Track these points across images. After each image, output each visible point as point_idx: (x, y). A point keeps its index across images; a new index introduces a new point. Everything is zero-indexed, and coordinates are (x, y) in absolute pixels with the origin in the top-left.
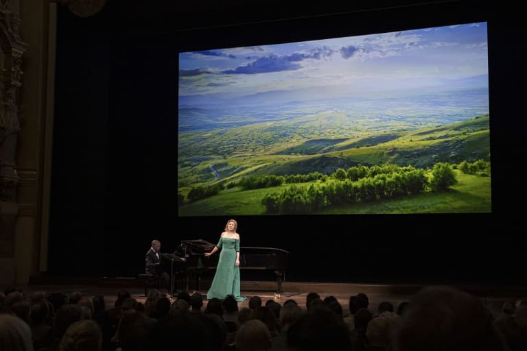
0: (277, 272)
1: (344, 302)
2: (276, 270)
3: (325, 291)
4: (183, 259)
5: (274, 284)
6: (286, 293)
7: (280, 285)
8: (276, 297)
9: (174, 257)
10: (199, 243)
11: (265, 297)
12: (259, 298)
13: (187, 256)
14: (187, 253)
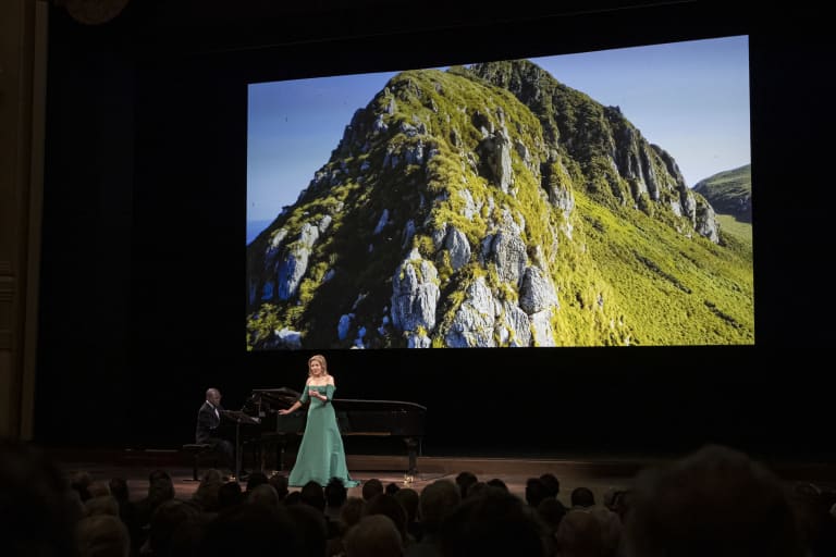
0: (408, 441)
1: (517, 488)
2: (408, 437)
3: (486, 470)
4: (256, 420)
5: (403, 460)
6: (424, 475)
7: (413, 460)
8: (406, 482)
9: (240, 415)
10: (282, 393)
11: (387, 480)
12: (379, 483)
13: (262, 414)
14: (263, 409)
